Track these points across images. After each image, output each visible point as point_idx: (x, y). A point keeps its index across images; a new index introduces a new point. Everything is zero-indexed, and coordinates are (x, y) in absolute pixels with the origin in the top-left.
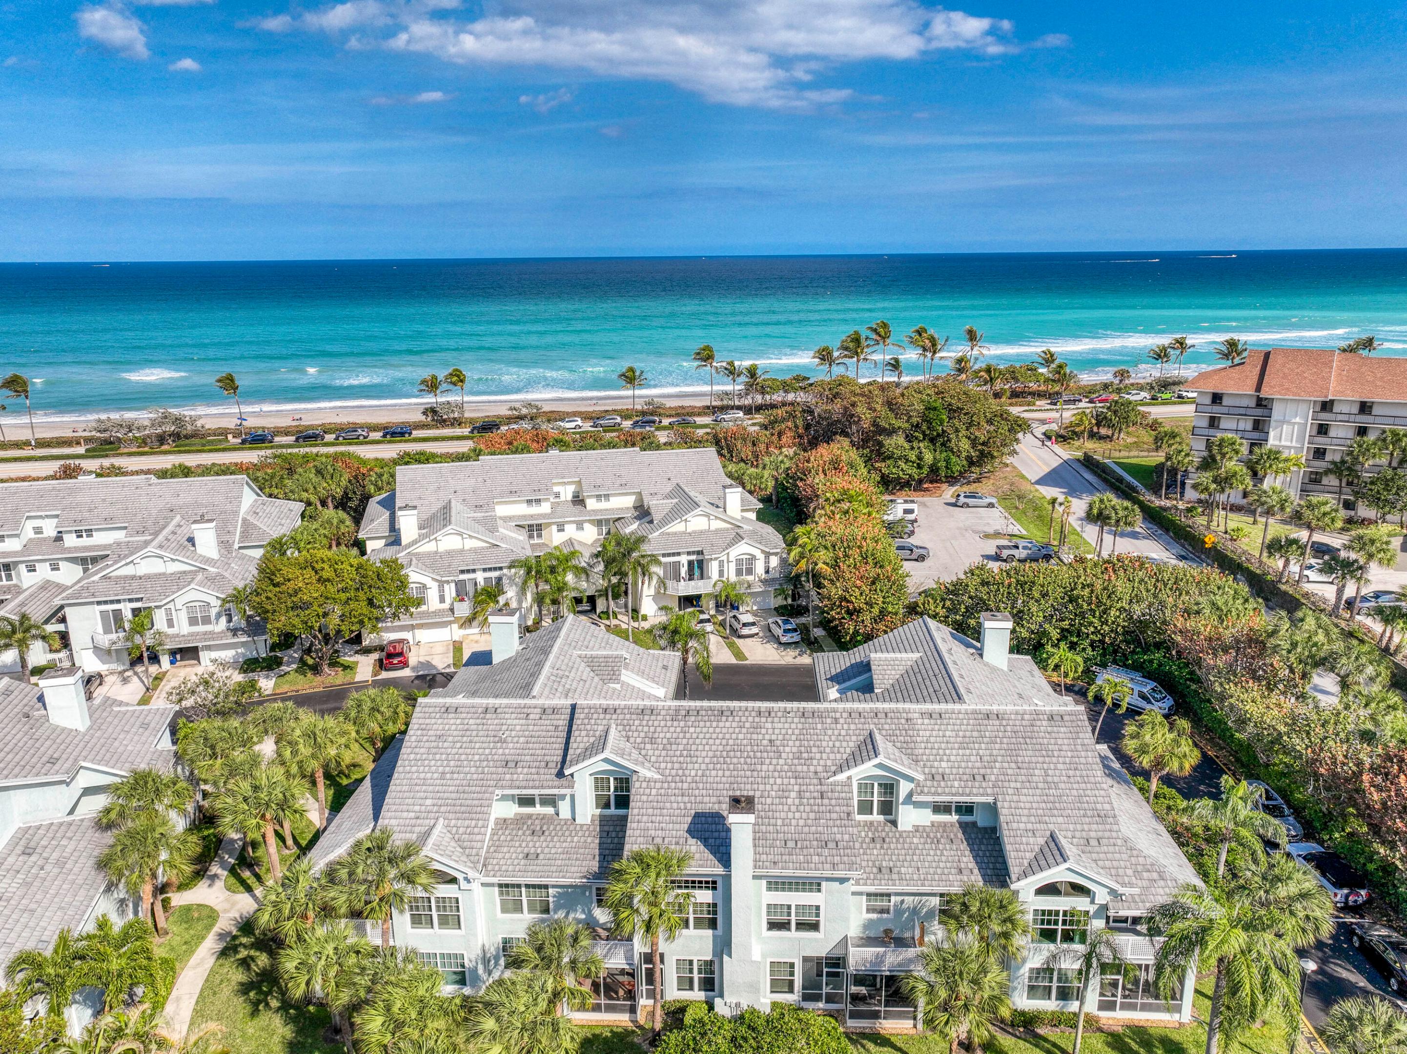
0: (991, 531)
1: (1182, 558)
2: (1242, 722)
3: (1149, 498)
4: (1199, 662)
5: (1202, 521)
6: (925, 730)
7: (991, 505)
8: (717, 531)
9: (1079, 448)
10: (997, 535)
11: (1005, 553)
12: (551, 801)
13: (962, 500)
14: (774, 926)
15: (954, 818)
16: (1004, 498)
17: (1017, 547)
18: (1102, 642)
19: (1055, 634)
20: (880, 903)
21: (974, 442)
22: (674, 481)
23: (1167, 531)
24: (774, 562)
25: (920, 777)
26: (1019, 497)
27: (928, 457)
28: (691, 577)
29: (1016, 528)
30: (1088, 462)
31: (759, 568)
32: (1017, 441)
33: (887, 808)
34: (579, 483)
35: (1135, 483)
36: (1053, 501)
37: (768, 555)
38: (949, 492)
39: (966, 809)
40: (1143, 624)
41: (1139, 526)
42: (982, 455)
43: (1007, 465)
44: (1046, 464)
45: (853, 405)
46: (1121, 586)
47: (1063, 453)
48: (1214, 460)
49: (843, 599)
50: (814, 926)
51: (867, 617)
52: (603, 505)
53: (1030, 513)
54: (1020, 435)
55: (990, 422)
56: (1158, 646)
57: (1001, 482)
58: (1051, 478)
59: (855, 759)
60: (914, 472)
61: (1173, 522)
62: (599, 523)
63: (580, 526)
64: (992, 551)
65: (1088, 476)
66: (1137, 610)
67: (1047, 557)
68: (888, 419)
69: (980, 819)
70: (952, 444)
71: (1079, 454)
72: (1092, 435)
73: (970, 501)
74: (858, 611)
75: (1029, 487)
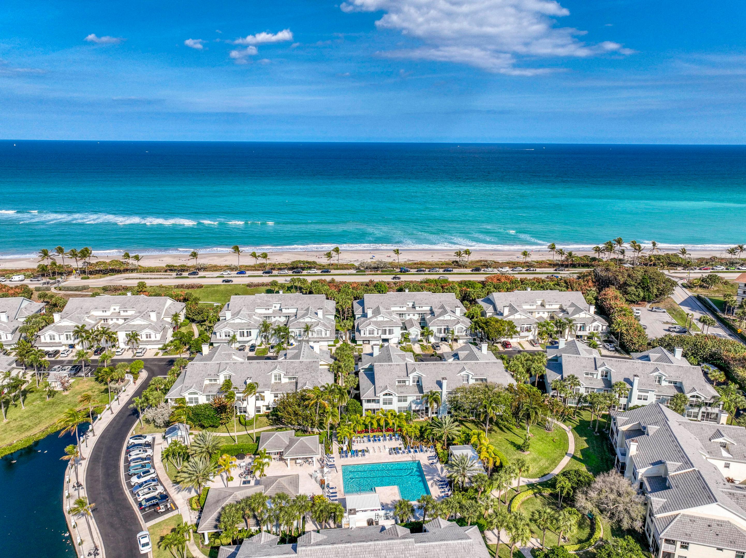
0: (665, 321)
1: (730, 335)
2: (738, 376)
3: (720, 314)
4: (729, 363)
5: (737, 324)
6: (667, 368)
7: (664, 312)
8: (588, 318)
9: (695, 292)
10: (667, 323)
11: (672, 329)
12: (592, 374)
13: (654, 309)
14: (638, 399)
15: (673, 384)
16: (668, 310)
17: (675, 328)
18: (703, 357)
19: (690, 354)
20: (658, 397)
21: (658, 289)
22: (571, 302)
23: (726, 326)
24: (604, 327)
25: (667, 375)
26: (674, 310)
27: (642, 294)
28: (580, 330)
29: (674, 321)
30: (699, 298)
31: (600, 329)
32: (674, 290)
33: (659, 381)
34: (544, 300)
35: (717, 308)
36: (688, 314)
37: (603, 326)
38: (648, 306)
39: (675, 383)
40: (715, 354)
41: (717, 324)
42: (661, 293)
43: (669, 298)
44: (683, 297)
45: (618, 275)
46: (709, 343)
47: (688, 293)
48: (743, 306)
49: (631, 340)
50: (646, 400)
51: (637, 346)
52: (551, 307)
53: (678, 316)
54: (674, 288)
55: (664, 283)
56: (719, 359)
57: (667, 304)
58: (684, 303)
59: (654, 371)
60: (637, 299)
61: (728, 324)
62: (549, 312)
63: (544, 313)
64: (667, 328)
65: (699, 303)
66: (713, 349)
67: (685, 332)
68: (630, 281)
69: (678, 385)
70: (651, 290)
71: (696, 294)
72: (701, 286)
73: (657, 310)
74: (635, 344)
75: (677, 306)
